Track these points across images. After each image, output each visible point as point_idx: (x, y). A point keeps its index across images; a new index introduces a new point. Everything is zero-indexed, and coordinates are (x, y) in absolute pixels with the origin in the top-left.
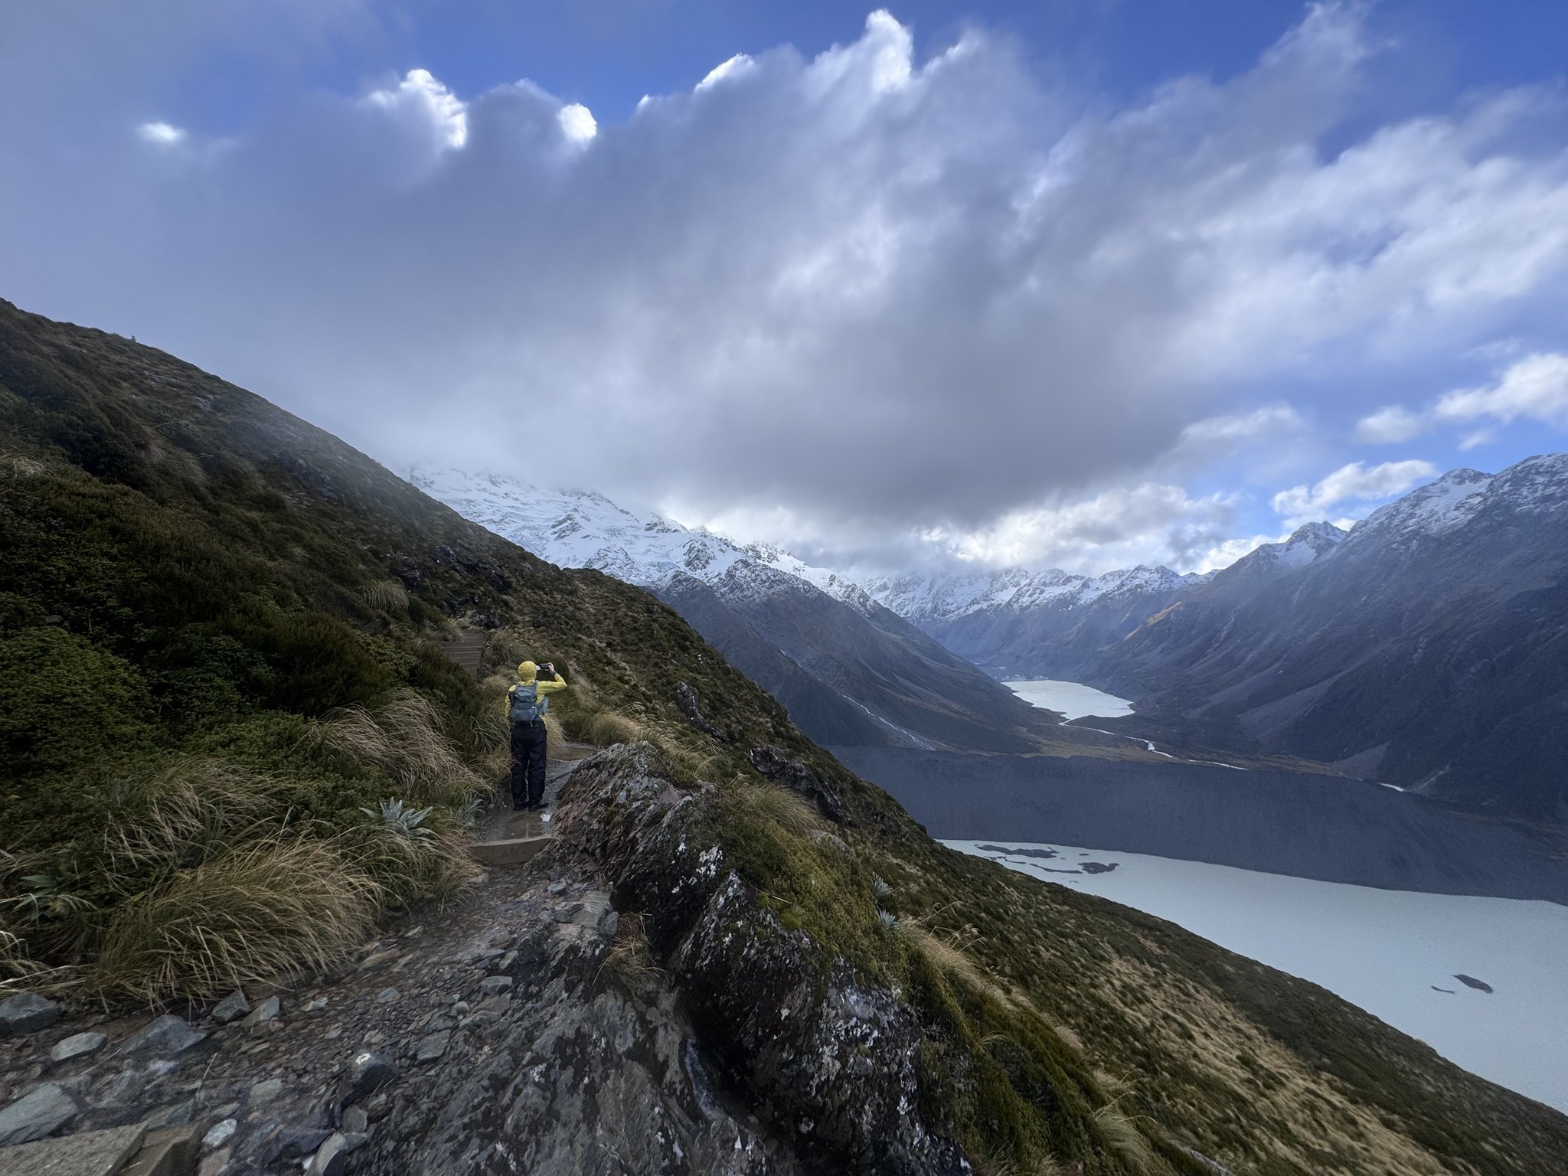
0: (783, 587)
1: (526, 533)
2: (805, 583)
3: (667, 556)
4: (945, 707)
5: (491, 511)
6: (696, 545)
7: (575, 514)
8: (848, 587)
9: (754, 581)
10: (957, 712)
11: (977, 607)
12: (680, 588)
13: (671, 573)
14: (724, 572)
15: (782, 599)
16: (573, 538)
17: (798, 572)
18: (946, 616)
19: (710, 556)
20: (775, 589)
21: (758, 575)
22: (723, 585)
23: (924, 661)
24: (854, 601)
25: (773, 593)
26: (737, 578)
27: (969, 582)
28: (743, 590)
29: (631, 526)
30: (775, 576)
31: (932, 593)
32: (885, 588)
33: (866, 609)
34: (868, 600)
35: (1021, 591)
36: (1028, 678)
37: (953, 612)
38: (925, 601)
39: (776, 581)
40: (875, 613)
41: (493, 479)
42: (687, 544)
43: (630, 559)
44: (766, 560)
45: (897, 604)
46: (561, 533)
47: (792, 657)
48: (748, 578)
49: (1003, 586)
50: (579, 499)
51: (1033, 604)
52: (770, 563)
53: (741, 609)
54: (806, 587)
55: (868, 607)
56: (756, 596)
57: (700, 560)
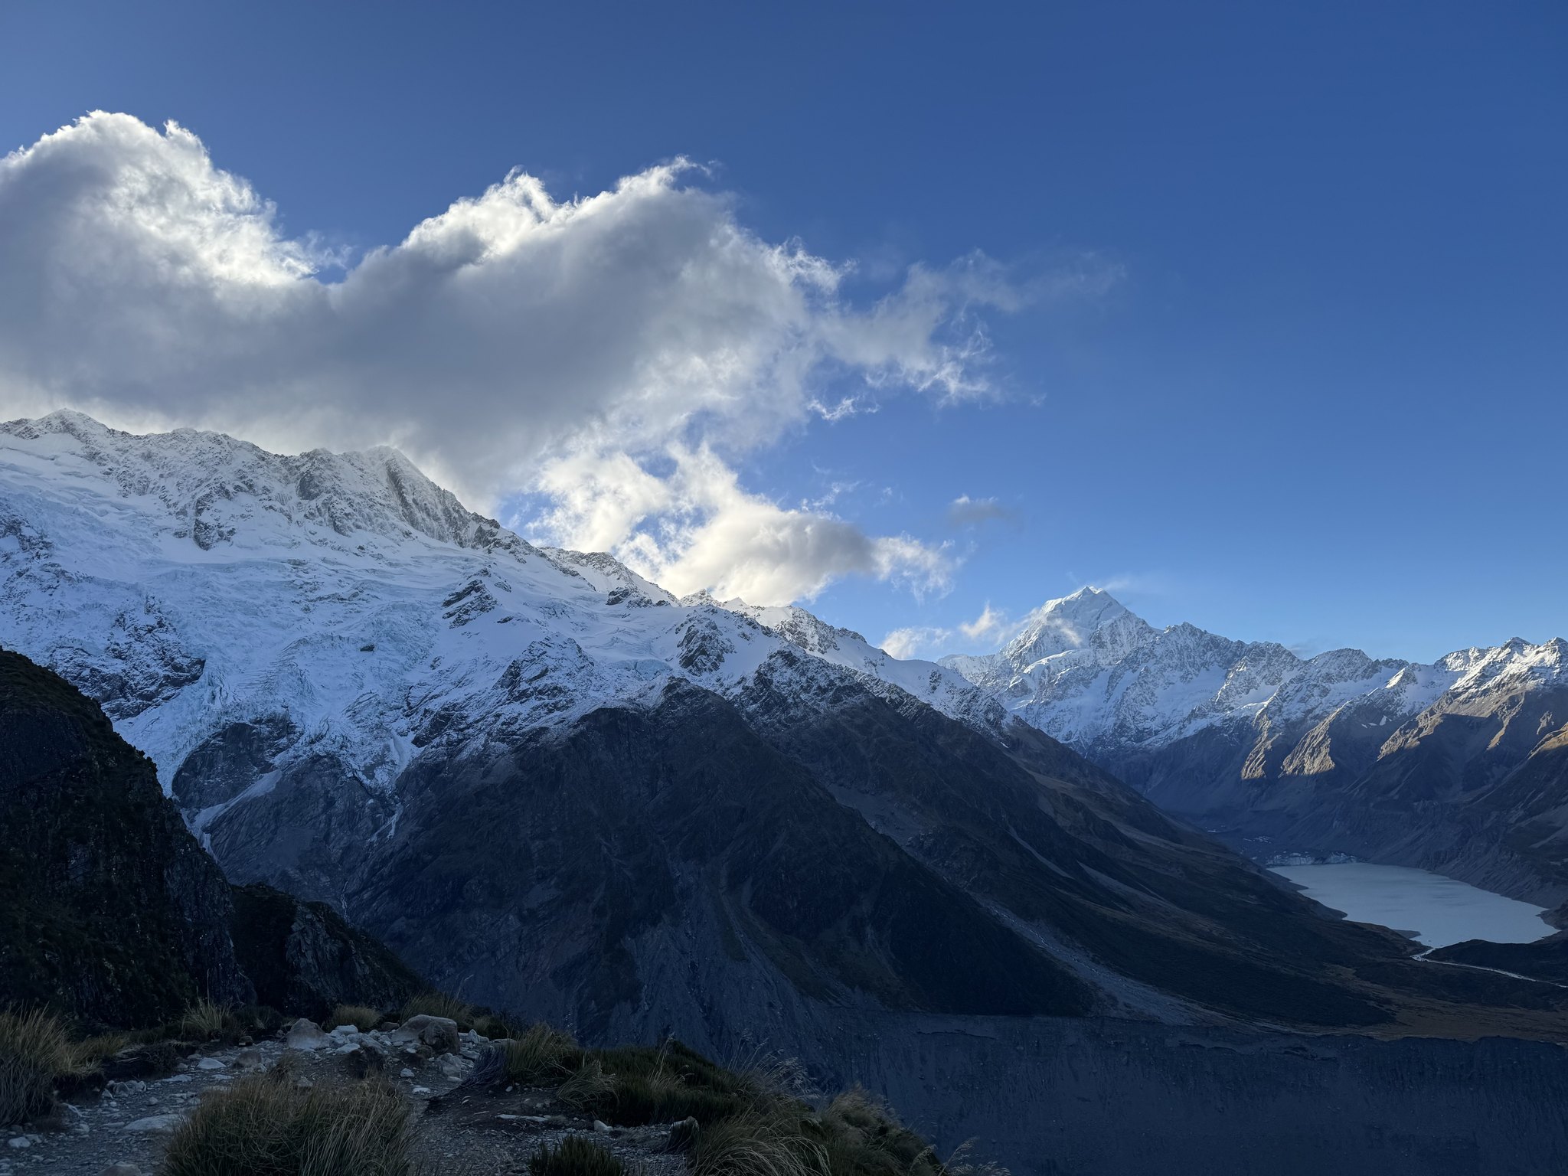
0: (856, 700)
1: (398, 617)
2: (893, 689)
3: (649, 648)
4: (1185, 927)
5: (335, 579)
6: (699, 627)
7: (485, 580)
8: (963, 692)
9: (806, 690)
11: (1201, 724)
12: (680, 710)
13: (662, 681)
14: (751, 674)
15: (858, 721)
16: (481, 623)
17: (874, 668)
18: (1147, 742)
19: (725, 646)
20: (845, 703)
21: (812, 679)
22: (752, 698)
23: (1122, 831)
24: (978, 719)
25: (843, 712)
26: (776, 686)
27: (1182, 677)
28: (788, 707)
29: (584, 598)
30: (842, 680)
31: (1113, 698)
32: (1023, 690)
33: (1001, 734)
34: (1002, 716)
35: (1286, 691)
36: (1317, 859)
37: (1156, 733)
38: (1102, 713)
39: (845, 687)
40: (1018, 740)
41: (338, 523)
42: (682, 625)
43: (585, 658)
44: (819, 650)
45: (1050, 719)
46: (460, 616)
47: (888, 833)
48: (794, 686)
49: (1249, 684)
50: (490, 552)
51: (1310, 715)
52: (823, 653)
53: (788, 744)
54: (894, 696)
55: (1006, 729)
56: (812, 718)
57: (708, 656)
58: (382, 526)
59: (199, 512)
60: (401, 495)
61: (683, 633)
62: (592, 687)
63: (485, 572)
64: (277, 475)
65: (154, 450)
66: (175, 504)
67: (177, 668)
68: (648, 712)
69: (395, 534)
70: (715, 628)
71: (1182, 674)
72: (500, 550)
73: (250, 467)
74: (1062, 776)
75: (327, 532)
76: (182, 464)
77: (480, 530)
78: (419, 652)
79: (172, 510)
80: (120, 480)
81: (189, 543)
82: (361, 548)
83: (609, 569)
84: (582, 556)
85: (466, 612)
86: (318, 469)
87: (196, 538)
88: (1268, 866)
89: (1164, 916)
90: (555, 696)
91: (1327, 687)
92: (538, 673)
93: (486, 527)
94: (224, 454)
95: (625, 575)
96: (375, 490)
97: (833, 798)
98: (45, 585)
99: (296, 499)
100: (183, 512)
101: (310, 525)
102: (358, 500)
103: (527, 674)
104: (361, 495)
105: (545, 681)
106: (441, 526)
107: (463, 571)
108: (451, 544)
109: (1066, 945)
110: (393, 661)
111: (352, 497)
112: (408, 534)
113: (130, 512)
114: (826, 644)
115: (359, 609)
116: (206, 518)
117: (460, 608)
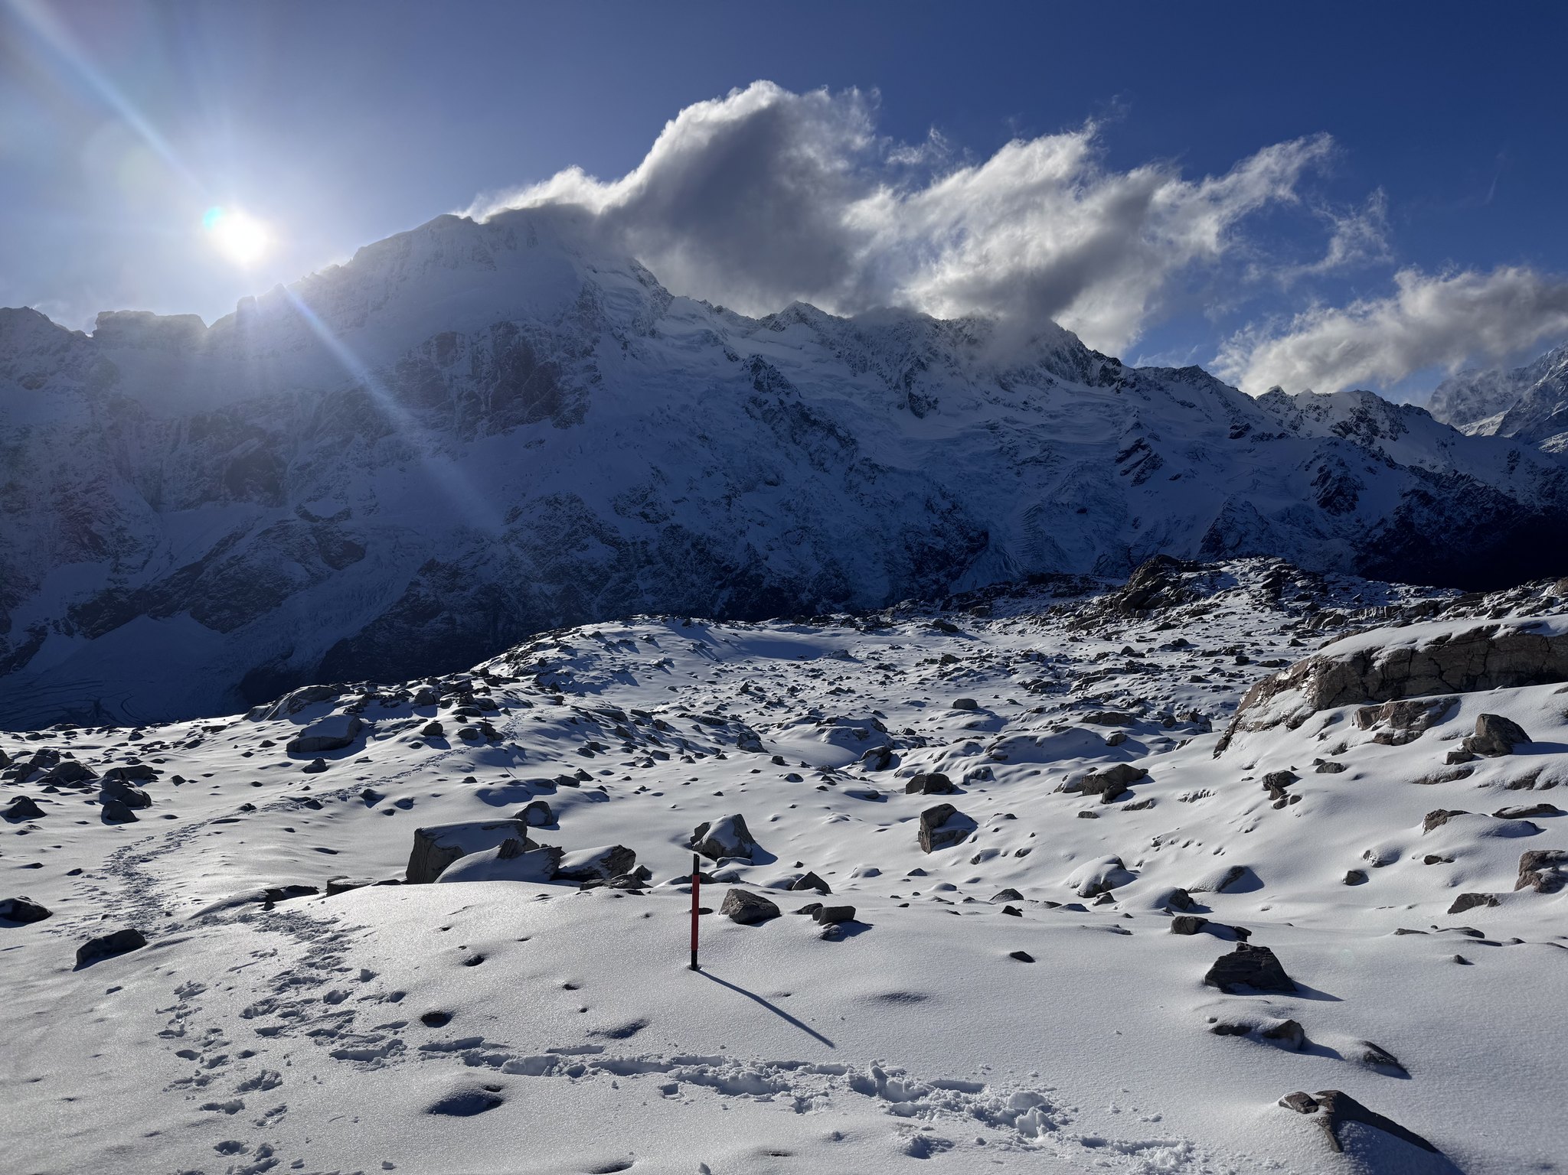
1: (1091, 479)
3: (1287, 489)
5: (1024, 440)
6: (1330, 465)
9: (1445, 531)
14: (1390, 516)
16: (1158, 482)
21: (1450, 518)
29: (1209, 434)
30: (1478, 518)
41: (1002, 380)
50: (1118, 391)
57: (1345, 496)
58: (1032, 377)
59: (908, 385)
61: (1316, 472)
63: (1139, 426)
65: (861, 330)
66: (890, 380)
67: (971, 540)
69: (1042, 383)
70: (1344, 465)
72: (1128, 389)
75: (996, 390)
76: (883, 341)
77: (1104, 368)
79: (890, 385)
80: (848, 362)
81: (908, 412)
82: (1025, 403)
83: (1200, 383)
85: (1141, 470)
87: (914, 409)
93: (1109, 365)
98: (867, 475)
100: (898, 386)
106: (1072, 368)
107: (1109, 419)
108: (1085, 387)
110: (1107, 523)
112: (1051, 381)
115: (1056, 471)
116: (915, 390)
117: (1133, 465)
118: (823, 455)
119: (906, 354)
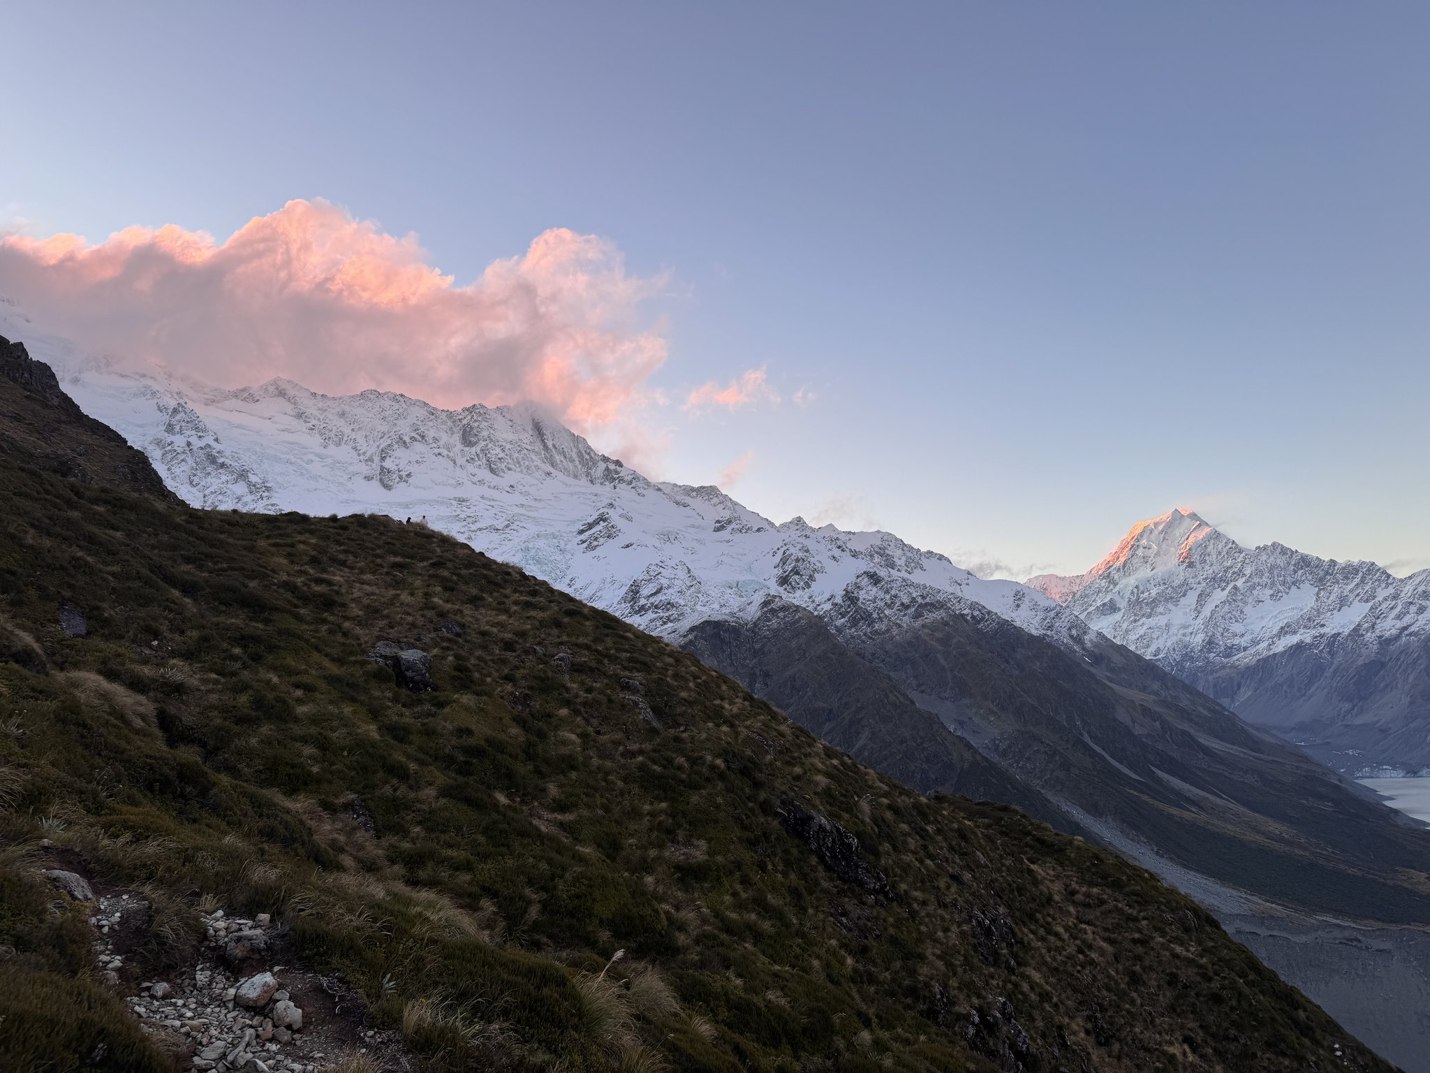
0: (937, 614)
1: (541, 543)
2: (973, 606)
3: (750, 569)
4: (1256, 830)
5: (492, 513)
6: (792, 550)
7: (611, 512)
8: (1047, 610)
9: (889, 606)
10: (1280, 839)
11: (1292, 640)
12: (774, 623)
13: (759, 598)
14: (839, 593)
15: (939, 635)
16: (609, 548)
17: (959, 587)
18: (1235, 658)
19: (816, 567)
20: (927, 618)
21: (896, 596)
22: (840, 614)
23: (1202, 741)
24: (1061, 635)
25: (924, 626)
26: (862, 603)
27: (1272, 595)
28: (873, 621)
29: (693, 526)
30: (923, 597)
31: (1202, 616)
32: (1111, 608)
33: (1084, 649)
34: (1085, 632)
35: (1379, 609)
36: (1408, 773)
37: (1245, 649)
38: (1190, 630)
39: (926, 604)
40: (1101, 654)
41: (493, 466)
42: (778, 549)
43: (694, 578)
44: (906, 570)
45: (1138, 636)
46: (591, 543)
47: (965, 735)
48: (879, 602)
49: (1341, 601)
50: (615, 488)
51: (1406, 632)
52: (910, 573)
53: (874, 654)
54: (976, 613)
55: (1088, 645)
56: (895, 631)
57: (802, 575)
58: (528, 468)
59: (383, 459)
60: (543, 441)
61: (779, 555)
62: (700, 603)
63: (611, 505)
64: (443, 426)
65: (347, 408)
66: (364, 453)
68: (746, 624)
69: (539, 474)
70: (807, 551)
71: (1271, 592)
72: (623, 486)
73: (422, 421)
74: (1144, 689)
75: (485, 474)
76: (368, 420)
77: (607, 469)
78: (559, 573)
79: (362, 457)
80: (321, 434)
81: (376, 484)
82: (512, 486)
83: (715, 500)
84: (693, 489)
85: (596, 539)
86: (476, 421)
87: (381, 480)
88: (1357, 778)
89: (1234, 818)
90: (668, 610)
91: (1424, 604)
92: (654, 591)
93: (612, 467)
94: (401, 410)
95: (729, 504)
96: (522, 437)
97: (912, 702)
99: (459, 446)
100: (370, 460)
101: (470, 468)
102: (509, 446)
103: (645, 591)
104: (511, 442)
105: (660, 597)
106: (576, 467)
107: (594, 504)
108: (584, 481)
109: (1132, 840)
111: (504, 444)
112: (549, 474)
113: (330, 460)
114: (912, 565)
115: (510, 538)
116: (388, 464)
117: (591, 536)
118: (220, 497)
119: (389, 432)
